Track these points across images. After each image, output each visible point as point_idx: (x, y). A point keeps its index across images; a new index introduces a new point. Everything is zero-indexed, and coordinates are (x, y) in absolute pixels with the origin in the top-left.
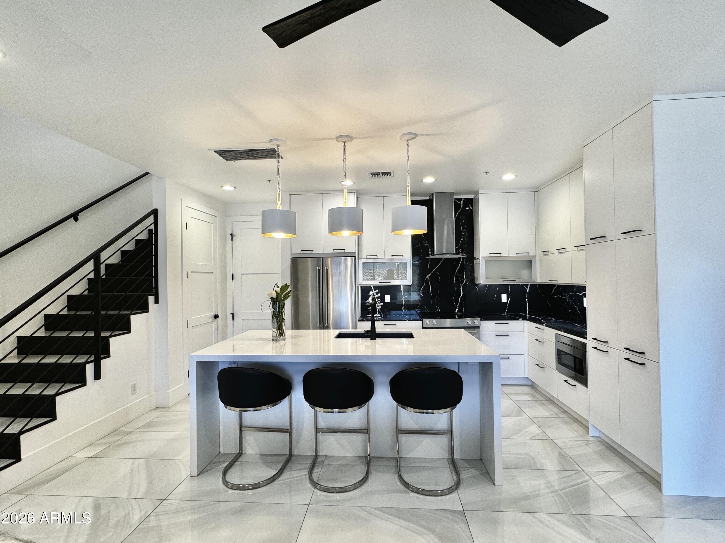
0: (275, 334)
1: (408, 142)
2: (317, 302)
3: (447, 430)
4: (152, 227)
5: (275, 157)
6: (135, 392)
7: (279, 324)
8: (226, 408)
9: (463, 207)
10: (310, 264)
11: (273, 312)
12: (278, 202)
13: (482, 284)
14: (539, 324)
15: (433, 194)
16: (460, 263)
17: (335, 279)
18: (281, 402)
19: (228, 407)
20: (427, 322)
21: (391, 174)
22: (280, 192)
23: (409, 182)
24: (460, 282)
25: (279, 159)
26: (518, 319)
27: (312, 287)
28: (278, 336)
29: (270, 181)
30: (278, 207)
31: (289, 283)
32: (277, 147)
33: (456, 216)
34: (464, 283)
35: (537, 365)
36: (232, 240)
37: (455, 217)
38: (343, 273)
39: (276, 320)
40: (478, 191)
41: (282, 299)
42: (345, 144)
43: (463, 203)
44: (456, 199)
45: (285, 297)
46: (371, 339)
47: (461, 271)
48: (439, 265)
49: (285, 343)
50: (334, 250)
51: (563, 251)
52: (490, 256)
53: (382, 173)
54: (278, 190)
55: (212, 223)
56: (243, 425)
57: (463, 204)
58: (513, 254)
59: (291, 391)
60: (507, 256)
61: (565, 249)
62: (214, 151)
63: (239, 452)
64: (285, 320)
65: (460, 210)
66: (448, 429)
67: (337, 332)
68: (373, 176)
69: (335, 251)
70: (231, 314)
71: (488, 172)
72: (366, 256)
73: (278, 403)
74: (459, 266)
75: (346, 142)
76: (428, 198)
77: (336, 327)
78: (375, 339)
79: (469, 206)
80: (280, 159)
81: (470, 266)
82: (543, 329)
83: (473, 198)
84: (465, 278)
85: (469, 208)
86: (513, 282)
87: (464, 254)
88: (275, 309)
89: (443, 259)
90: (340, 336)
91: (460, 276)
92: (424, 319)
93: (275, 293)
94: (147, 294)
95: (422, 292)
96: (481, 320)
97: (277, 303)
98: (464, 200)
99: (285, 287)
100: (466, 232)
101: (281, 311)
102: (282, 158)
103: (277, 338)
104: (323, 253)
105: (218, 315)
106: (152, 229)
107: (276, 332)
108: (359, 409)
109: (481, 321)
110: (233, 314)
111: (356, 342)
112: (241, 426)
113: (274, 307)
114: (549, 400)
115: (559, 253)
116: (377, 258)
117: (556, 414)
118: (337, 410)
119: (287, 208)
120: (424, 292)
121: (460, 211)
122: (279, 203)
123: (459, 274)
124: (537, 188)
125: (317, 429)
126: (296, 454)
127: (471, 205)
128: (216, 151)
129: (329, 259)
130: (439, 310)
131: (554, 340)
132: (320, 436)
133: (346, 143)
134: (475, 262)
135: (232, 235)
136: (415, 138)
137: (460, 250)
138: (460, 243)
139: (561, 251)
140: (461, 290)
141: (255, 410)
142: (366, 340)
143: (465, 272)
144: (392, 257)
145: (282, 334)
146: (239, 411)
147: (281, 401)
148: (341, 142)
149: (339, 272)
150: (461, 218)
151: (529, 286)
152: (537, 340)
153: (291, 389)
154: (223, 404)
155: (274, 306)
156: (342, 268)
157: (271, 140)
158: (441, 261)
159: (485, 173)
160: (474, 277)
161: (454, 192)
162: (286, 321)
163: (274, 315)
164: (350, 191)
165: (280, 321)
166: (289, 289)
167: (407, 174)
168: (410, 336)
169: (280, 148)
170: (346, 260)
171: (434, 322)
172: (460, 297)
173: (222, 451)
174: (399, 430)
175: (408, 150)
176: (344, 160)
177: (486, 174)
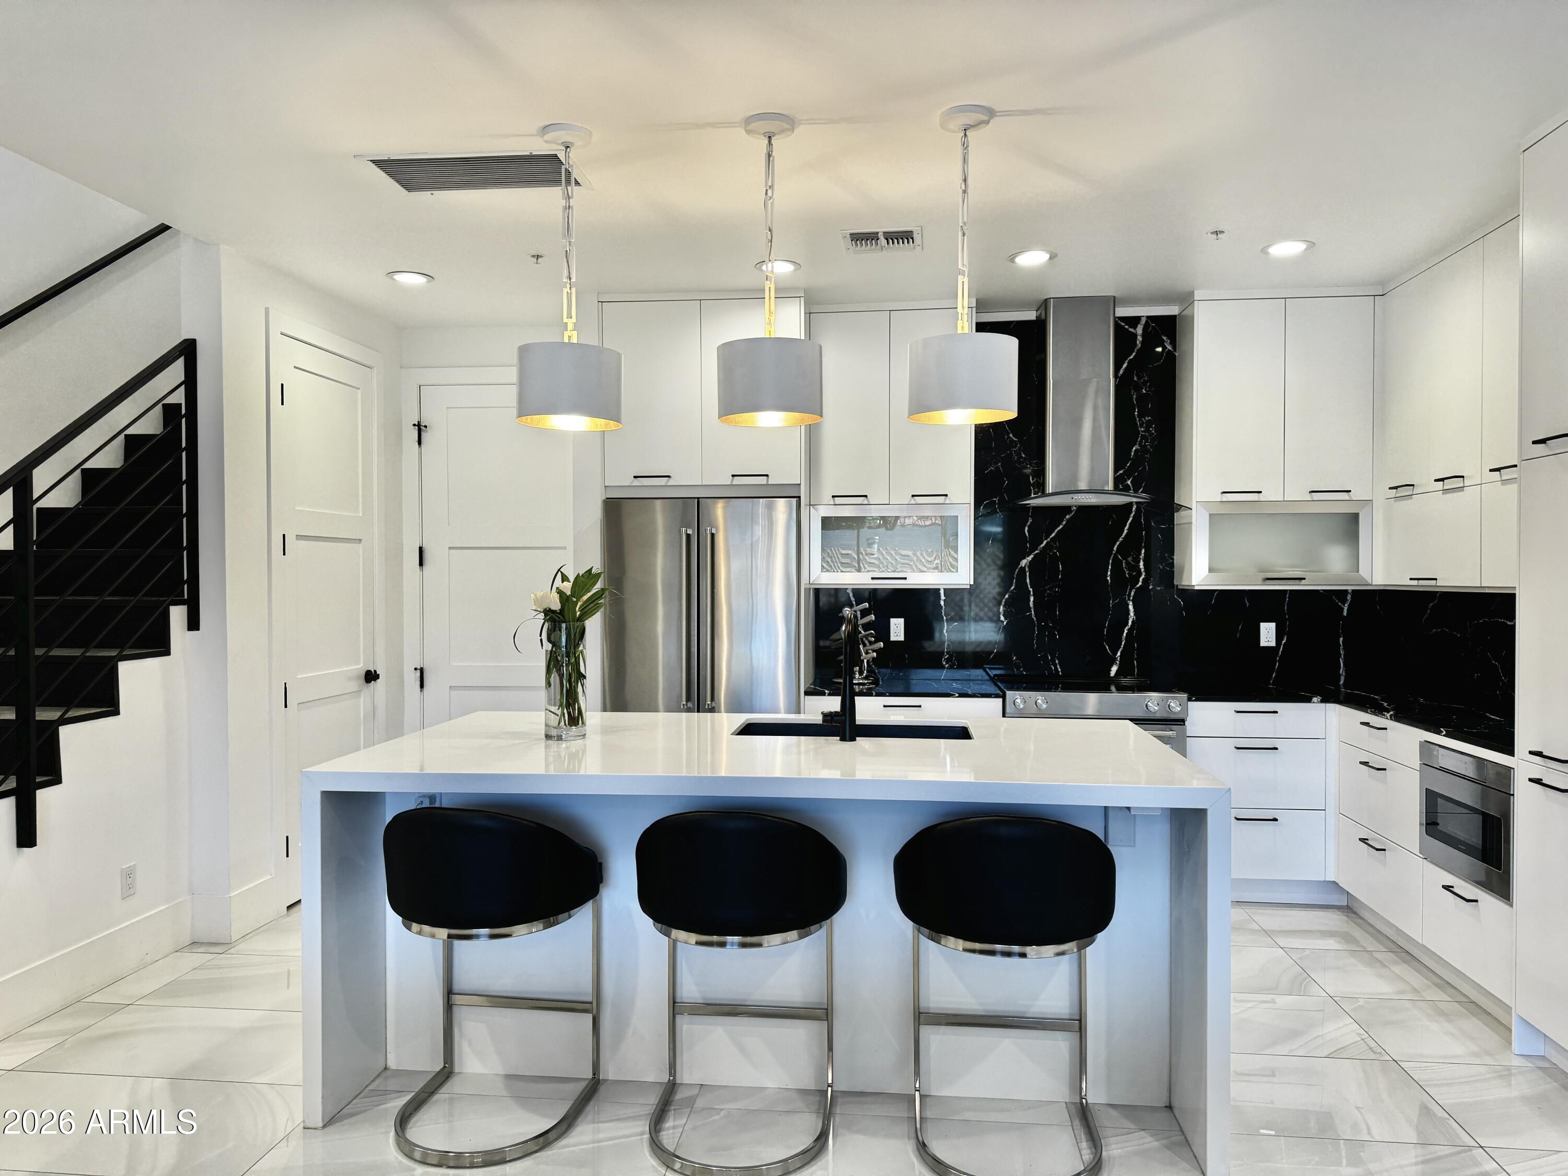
0: (554, 720)
1: (965, 135)
2: (681, 633)
3: (1068, 1017)
4: (179, 397)
5: (557, 182)
6: (132, 891)
7: (567, 691)
8: (409, 929)
9: (1142, 342)
10: (660, 518)
11: (551, 651)
12: (565, 320)
13: (1196, 588)
14: (1374, 713)
15: (1046, 302)
16: (1129, 521)
17: (736, 565)
18: (570, 917)
19: (415, 926)
20: (1018, 701)
21: (912, 238)
22: (574, 290)
23: (966, 263)
24: (1123, 582)
25: (569, 188)
26: (1309, 700)
27: (667, 587)
28: (562, 723)
29: (538, 257)
30: (566, 334)
31: (597, 567)
32: (564, 148)
33: (1121, 372)
34: (1140, 583)
35: (1363, 840)
36: (420, 443)
37: (1116, 376)
38: (761, 549)
39: (558, 678)
40: (1192, 294)
41: (578, 613)
42: (773, 141)
43: (1143, 330)
44: (1123, 319)
45: (586, 610)
46: (843, 739)
47: (1131, 547)
48: (1061, 526)
49: (585, 746)
50: (733, 476)
51: (1457, 483)
52: (1224, 499)
53: (885, 233)
54: (567, 283)
55: (359, 389)
56: (456, 987)
57: (1143, 335)
58: (1297, 492)
59: (601, 885)
60: (1282, 500)
61: (1463, 477)
62: (371, 161)
63: (445, 1067)
64: (585, 677)
65: (1134, 354)
66: (1071, 1014)
67: (741, 719)
68: (856, 244)
69: (738, 481)
70: (416, 669)
71: (1222, 232)
72: (833, 497)
73: (561, 917)
74: (1126, 531)
75: (774, 134)
76: (1031, 315)
77: (736, 707)
78: (855, 740)
79: (1164, 341)
80: (573, 189)
81: (1162, 531)
82: (1386, 729)
83: (1175, 316)
84: (1143, 570)
85: (1164, 348)
86: (1297, 582)
87: (1142, 492)
88: (555, 644)
89: (1075, 508)
90: (749, 729)
91: (1128, 563)
92: (1009, 694)
93: (555, 597)
94: (165, 601)
95: (1005, 611)
96: (1190, 699)
97: (564, 625)
98: (1147, 322)
99: (585, 580)
100: (1149, 424)
101: (572, 650)
102: (577, 183)
103: (560, 731)
104: (702, 485)
105: (375, 671)
106: (181, 404)
107: (559, 712)
108: (801, 937)
109: (1189, 703)
110: (422, 670)
111: (799, 744)
112: (449, 992)
113: (552, 639)
114: (1393, 947)
115: (1445, 491)
116: (866, 502)
117: (1415, 991)
118: (736, 939)
119: (593, 341)
120: (1011, 611)
121: (1131, 357)
122: (570, 323)
123: (1125, 558)
124: (1382, 283)
125: (674, 1002)
126: (611, 1077)
127: (1168, 338)
128: (377, 163)
129: (720, 505)
130: (1058, 667)
131: (1416, 763)
132: (685, 1027)
133: (773, 138)
134: (1179, 517)
135: (420, 427)
136: (987, 122)
137: (1129, 482)
138: (1130, 459)
139: (1449, 484)
140: (1131, 607)
141: (493, 937)
142: (827, 740)
143: (1143, 551)
144: (913, 502)
145: (575, 719)
146: (445, 937)
147: (572, 912)
148: (759, 134)
149: (748, 542)
150: (1135, 379)
151: (1349, 597)
152: (1365, 764)
153: (602, 882)
154: (401, 918)
155: (552, 636)
156: (759, 531)
157: (545, 129)
158: (1067, 517)
159: (1212, 233)
160: (1172, 565)
161: (1114, 297)
162: (587, 682)
163: (553, 663)
164: (784, 293)
165: (570, 681)
166: (598, 586)
167: (960, 234)
168: (962, 733)
169: (573, 153)
170: (770, 509)
171: (1039, 701)
172: (1127, 628)
173: (392, 1063)
174: (922, 1013)
175: (965, 160)
176: (767, 190)
177: (1215, 236)
